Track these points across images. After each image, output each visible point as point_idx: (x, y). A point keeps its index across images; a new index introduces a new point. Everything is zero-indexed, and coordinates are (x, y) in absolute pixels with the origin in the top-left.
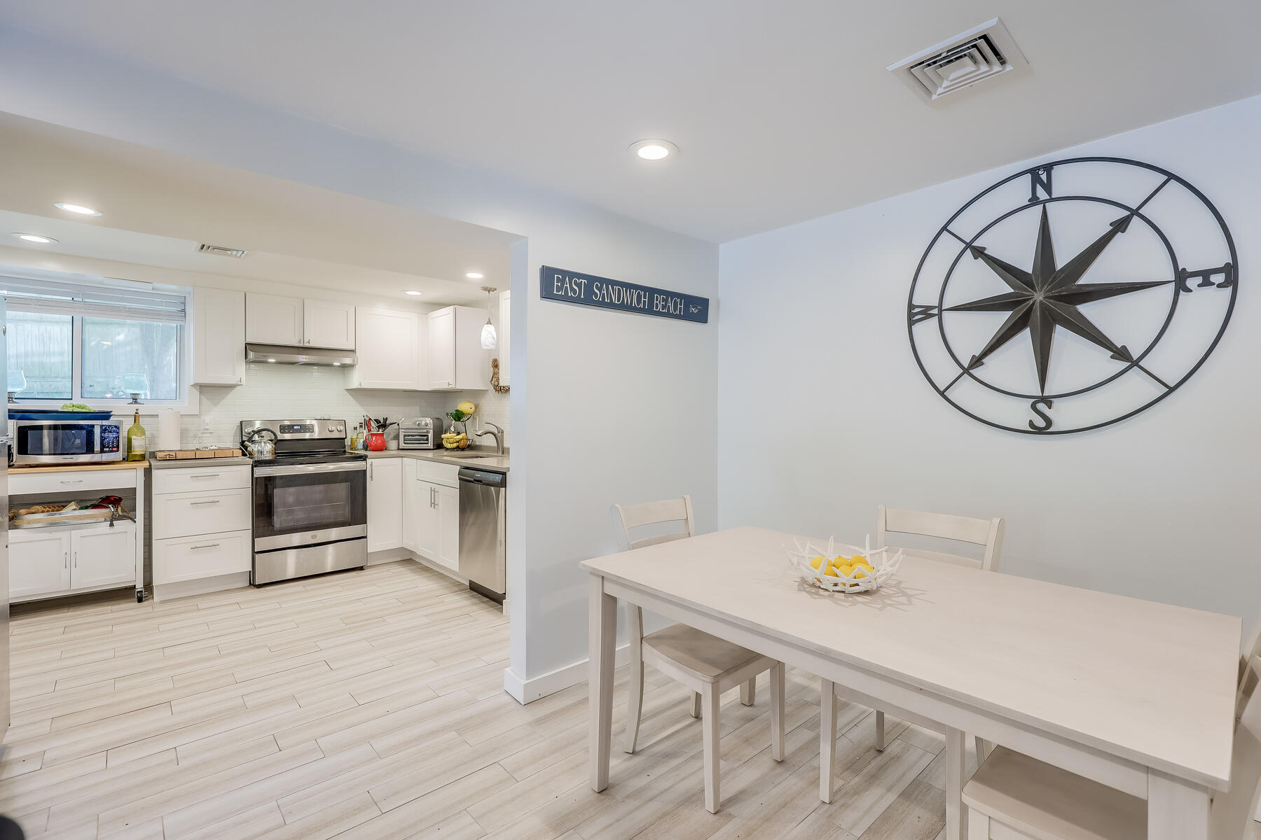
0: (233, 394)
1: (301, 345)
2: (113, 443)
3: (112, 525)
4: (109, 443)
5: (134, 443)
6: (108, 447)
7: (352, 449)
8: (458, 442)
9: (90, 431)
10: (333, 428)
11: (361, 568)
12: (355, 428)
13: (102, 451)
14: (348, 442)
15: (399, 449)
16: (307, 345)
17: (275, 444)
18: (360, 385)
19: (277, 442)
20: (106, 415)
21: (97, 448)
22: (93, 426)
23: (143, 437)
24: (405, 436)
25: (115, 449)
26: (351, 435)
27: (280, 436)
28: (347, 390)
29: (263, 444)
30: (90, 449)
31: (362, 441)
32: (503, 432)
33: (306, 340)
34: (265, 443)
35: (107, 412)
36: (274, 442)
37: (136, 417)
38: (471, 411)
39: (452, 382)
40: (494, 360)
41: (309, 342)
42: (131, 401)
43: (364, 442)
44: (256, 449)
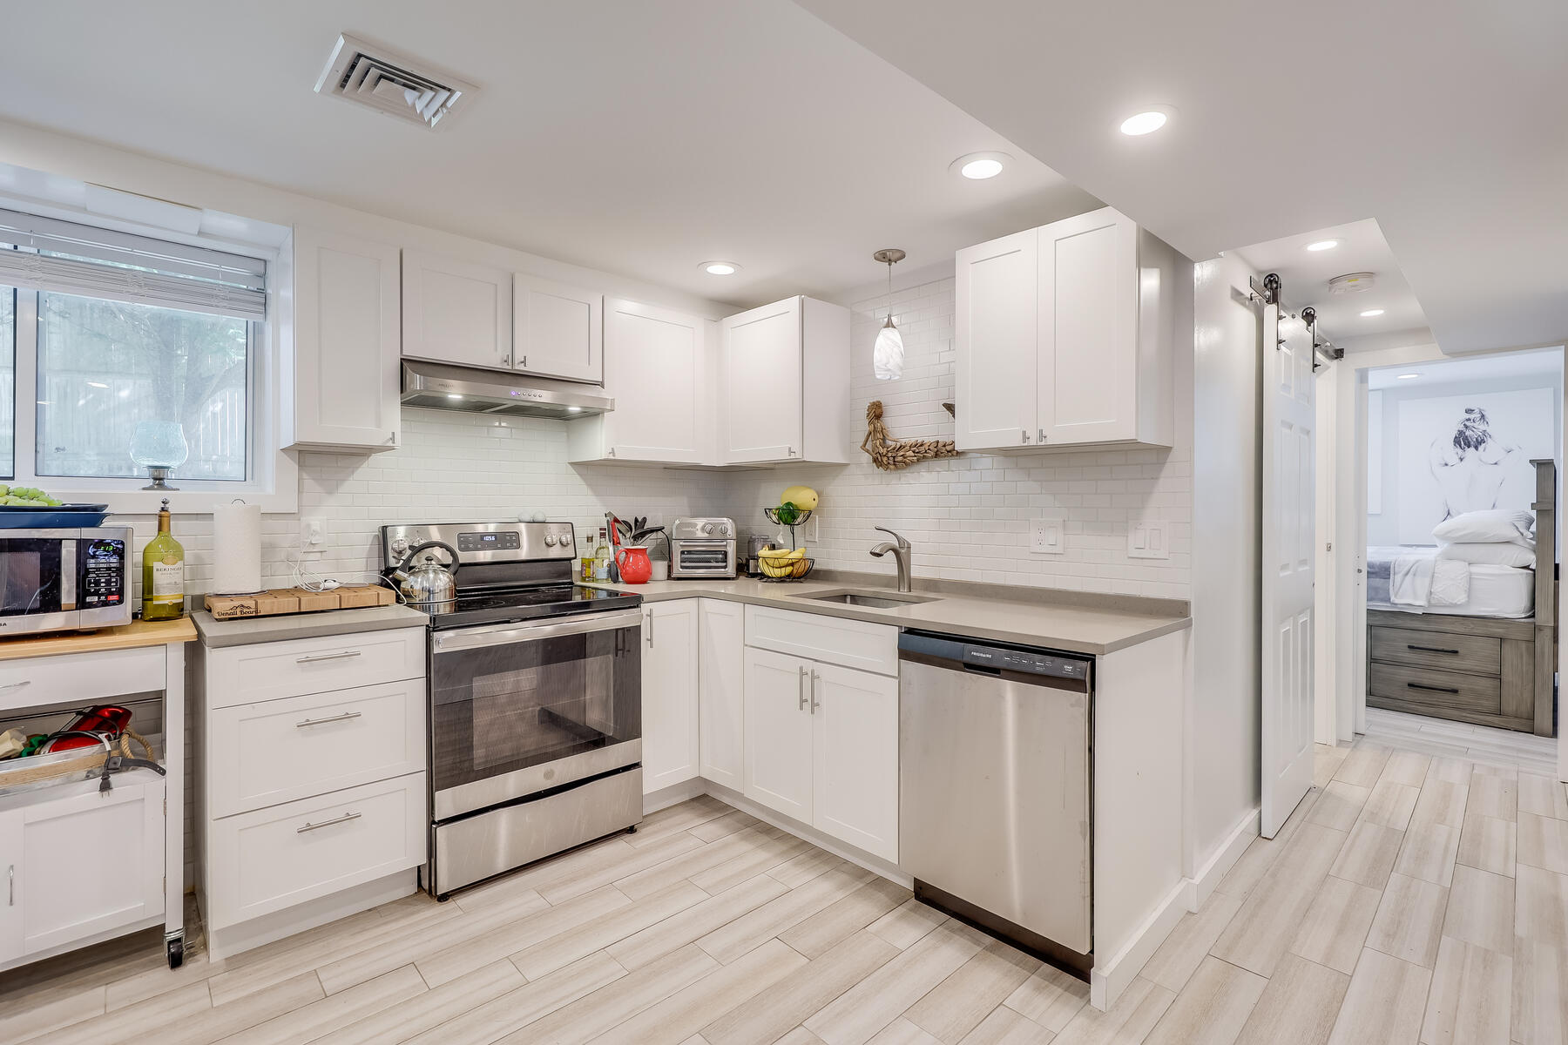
0: (367, 470)
1: (507, 367)
2: (108, 582)
3: (105, 787)
4: (97, 583)
5: (159, 578)
6: (96, 593)
7: (584, 579)
8: (792, 564)
9: (50, 551)
10: (555, 539)
11: (631, 830)
12: (590, 539)
13: (81, 604)
14: (576, 566)
15: (669, 577)
16: (520, 368)
17: (454, 574)
18: (613, 452)
19: (458, 569)
20: (91, 515)
21: (68, 595)
22: (58, 543)
23: (180, 564)
24: (683, 553)
25: (114, 598)
26: (585, 551)
27: (464, 557)
28: (572, 464)
29: (431, 575)
30: (50, 603)
31: (606, 563)
32: (909, 548)
33: (518, 357)
34: (435, 571)
35: (95, 509)
36: (452, 569)
37: (163, 519)
38: (813, 505)
39: (796, 448)
40: (874, 404)
41: (524, 362)
42: (150, 482)
43: (609, 566)
44: (417, 587)
